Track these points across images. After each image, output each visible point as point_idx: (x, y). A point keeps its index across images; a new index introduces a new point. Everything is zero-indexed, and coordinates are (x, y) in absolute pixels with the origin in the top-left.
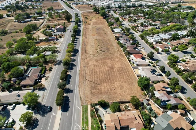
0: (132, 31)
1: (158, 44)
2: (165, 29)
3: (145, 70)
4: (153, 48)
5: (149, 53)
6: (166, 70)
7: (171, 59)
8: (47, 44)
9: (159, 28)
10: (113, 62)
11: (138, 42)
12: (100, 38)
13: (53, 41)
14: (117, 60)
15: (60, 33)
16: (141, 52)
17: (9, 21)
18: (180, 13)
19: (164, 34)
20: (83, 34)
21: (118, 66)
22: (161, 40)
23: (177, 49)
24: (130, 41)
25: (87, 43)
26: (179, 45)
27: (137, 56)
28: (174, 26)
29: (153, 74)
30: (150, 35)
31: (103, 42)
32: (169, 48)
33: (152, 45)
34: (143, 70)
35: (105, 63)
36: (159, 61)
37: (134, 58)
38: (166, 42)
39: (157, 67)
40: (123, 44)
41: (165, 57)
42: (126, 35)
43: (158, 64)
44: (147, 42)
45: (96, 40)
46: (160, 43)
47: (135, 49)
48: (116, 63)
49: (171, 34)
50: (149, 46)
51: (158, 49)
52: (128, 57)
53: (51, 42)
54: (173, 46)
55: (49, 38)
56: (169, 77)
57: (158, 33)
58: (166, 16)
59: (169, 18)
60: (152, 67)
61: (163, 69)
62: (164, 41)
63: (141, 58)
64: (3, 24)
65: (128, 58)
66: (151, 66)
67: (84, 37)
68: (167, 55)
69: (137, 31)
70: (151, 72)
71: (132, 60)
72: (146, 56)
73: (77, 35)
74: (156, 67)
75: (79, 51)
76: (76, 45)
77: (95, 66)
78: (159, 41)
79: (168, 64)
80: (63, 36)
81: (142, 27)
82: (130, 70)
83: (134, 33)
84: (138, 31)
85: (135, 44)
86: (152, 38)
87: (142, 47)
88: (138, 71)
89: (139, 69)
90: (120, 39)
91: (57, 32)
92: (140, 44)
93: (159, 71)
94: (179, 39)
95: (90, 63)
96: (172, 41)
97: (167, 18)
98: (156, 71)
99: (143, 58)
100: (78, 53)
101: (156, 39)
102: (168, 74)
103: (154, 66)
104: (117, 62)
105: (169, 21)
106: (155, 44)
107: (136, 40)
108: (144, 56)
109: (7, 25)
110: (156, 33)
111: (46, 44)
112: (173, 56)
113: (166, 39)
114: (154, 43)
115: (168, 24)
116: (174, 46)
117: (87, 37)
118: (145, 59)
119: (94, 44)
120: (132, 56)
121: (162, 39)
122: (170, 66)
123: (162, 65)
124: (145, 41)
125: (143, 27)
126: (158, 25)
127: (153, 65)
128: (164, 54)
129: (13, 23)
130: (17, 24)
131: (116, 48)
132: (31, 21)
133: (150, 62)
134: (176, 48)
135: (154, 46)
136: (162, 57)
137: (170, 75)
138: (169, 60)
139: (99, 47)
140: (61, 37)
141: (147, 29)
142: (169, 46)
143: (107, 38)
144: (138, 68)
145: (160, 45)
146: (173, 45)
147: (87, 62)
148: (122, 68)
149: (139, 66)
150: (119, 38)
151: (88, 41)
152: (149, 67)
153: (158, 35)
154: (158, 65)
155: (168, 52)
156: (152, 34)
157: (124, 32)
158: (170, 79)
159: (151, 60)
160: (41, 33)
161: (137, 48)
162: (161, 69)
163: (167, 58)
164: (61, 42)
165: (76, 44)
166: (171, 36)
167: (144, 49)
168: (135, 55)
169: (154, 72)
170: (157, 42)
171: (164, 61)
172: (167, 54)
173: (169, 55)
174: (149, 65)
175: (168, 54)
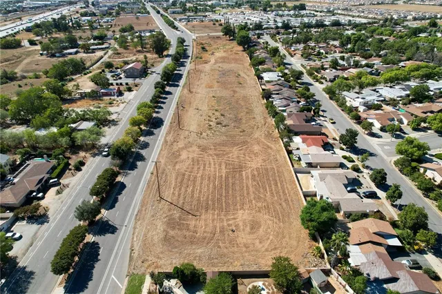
0: (306, 78)
1: (372, 112)
2: (393, 74)
3: (328, 178)
4: (358, 119)
5: (344, 133)
6: (389, 182)
7: (406, 151)
8: (92, 103)
9: (378, 74)
10: (244, 154)
11: (320, 106)
12: (225, 93)
13: (108, 98)
14: (256, 148)
15: (130, 81)
16: (324, 131)
17: (29, 54)
18: (435, 40)
19: (391, 87)
20: (185, 84)
21: (255, 164)
22: (382, 101)
23: (425, 125)
24: (298, 102)
25: (190, 103)
26: (429, 114)
27: (310, 141)
28: (417, 69)
29: (349, 192)
30: (354, 88)
31: (230, 104)
32: (401, 122)
33: (354, 113)
34: (322, 178)
35: (224, 155)
36: (371, 155)
37: (303, 146)
38: (395, 106)
39: (365, 171)
40: (280, 108)
41: (387, 144)
42: (290, 87)
43: (367, 163)
44: (342, 104)
45: (214, 97)
46: (378, 107)
47: (308, 121)
48: (253, 156)
49: (409, 87)
50: (346, 116)
51: (371, 124)
52: (287, 142)
53: (102, 100)
54: (413, 118)
55: (102, 91)
56: (398, 202)
57: (375, 84)
58: (397, 45)
59: (405, 50)
60: (350, 170)
61: (380, 179)
62: (387, 105)
63: (322, 146)
64: (13, 60)
65: (287, 145)
66: (348, 168)
67: (186, 91)
68: (394, 139)
69: (321, 78)
70: (346, 186)
71: (298, 149)
72: (336, 140)
73: (171, 85)
74: (362, 172)
75: (165, 123)
76: (162, 108)
77: (195, 161)
78: (376, 102)
79: (396, 163)
80: (136, 86)
81: (334, 71)
82: (288, 179)
83: (313, 83)
84: (324, 78)
85: (311, 108)
86: (357, 95)
87: (329, 116)
88: (308, 182)
89: (312, 177)
90: (274, 96)
91: (127, 77)
92: (323, 111)
93: (368, 184)
94: (431, 99)
95: (184, 155)
96: (410, 104)
97: (400, 51)
98: (361, 184)
99: (327, 146)
100: (159, 127)
101: (368, 98)
102: (394, 192)
103: (356, 169)
104: (256, 155)
105: (404, 58)
106: (364, 111)
107: (316, 101)
108: (331, 141)
109: (21, 61)
110: (369, 85)
111: (90, 105)
112: (411, 142)
113: (395, 100)
114: (361, 109)
115: (402, 64)
116: (416, 116)
117: (194, 90)
118: (333, 148)
119: (205, 108)
120: (297, 140)
121: (385, 100)
122: (400, 171)
123: (379, 167)
124: (337, 101)
125: (337, 69)
126: (375, 67)
127: (353, 166)
128: (387, 138)
129: (38, 57)
130: (43, 60)
131: (259, 119)
132: (76, 53)
133: (345, 157)
134: (422, 121)
135: (360, 117)
136: (381, 145)
137: (400, 196)
138: (400, 152)
139: (217, 114)
140: (130, 90)
141: (346, 74)
142: (402, 117)
143: (241, 92)
144: (310, 173)
145: (376, 114)
146: (412, 115)
147: (178, 151)
148: (266, 170)
149: (312, 167)
150: (273, 94)
151: (192, 100)
152: (340, 171)
153: (375, 90)
154: (367, 167)
155: (397, 132)
156: (357, 87)
157: (285, 81)
158: (400, 207)
159: (350, 152)
160: (88, 80)
161: (315, 121)
162: (376, 178)
163: (394, 149)
164: (127, 101)
165: (162, 105)
166: (408, 92)
167: (334, 123)
168: (305, 136)
169: (353, 185)
170: (369, 107)
171: (385, 157)
172: (396, 138)
173: (400, 140)
174: (342, 166)
175: (398, 137)
